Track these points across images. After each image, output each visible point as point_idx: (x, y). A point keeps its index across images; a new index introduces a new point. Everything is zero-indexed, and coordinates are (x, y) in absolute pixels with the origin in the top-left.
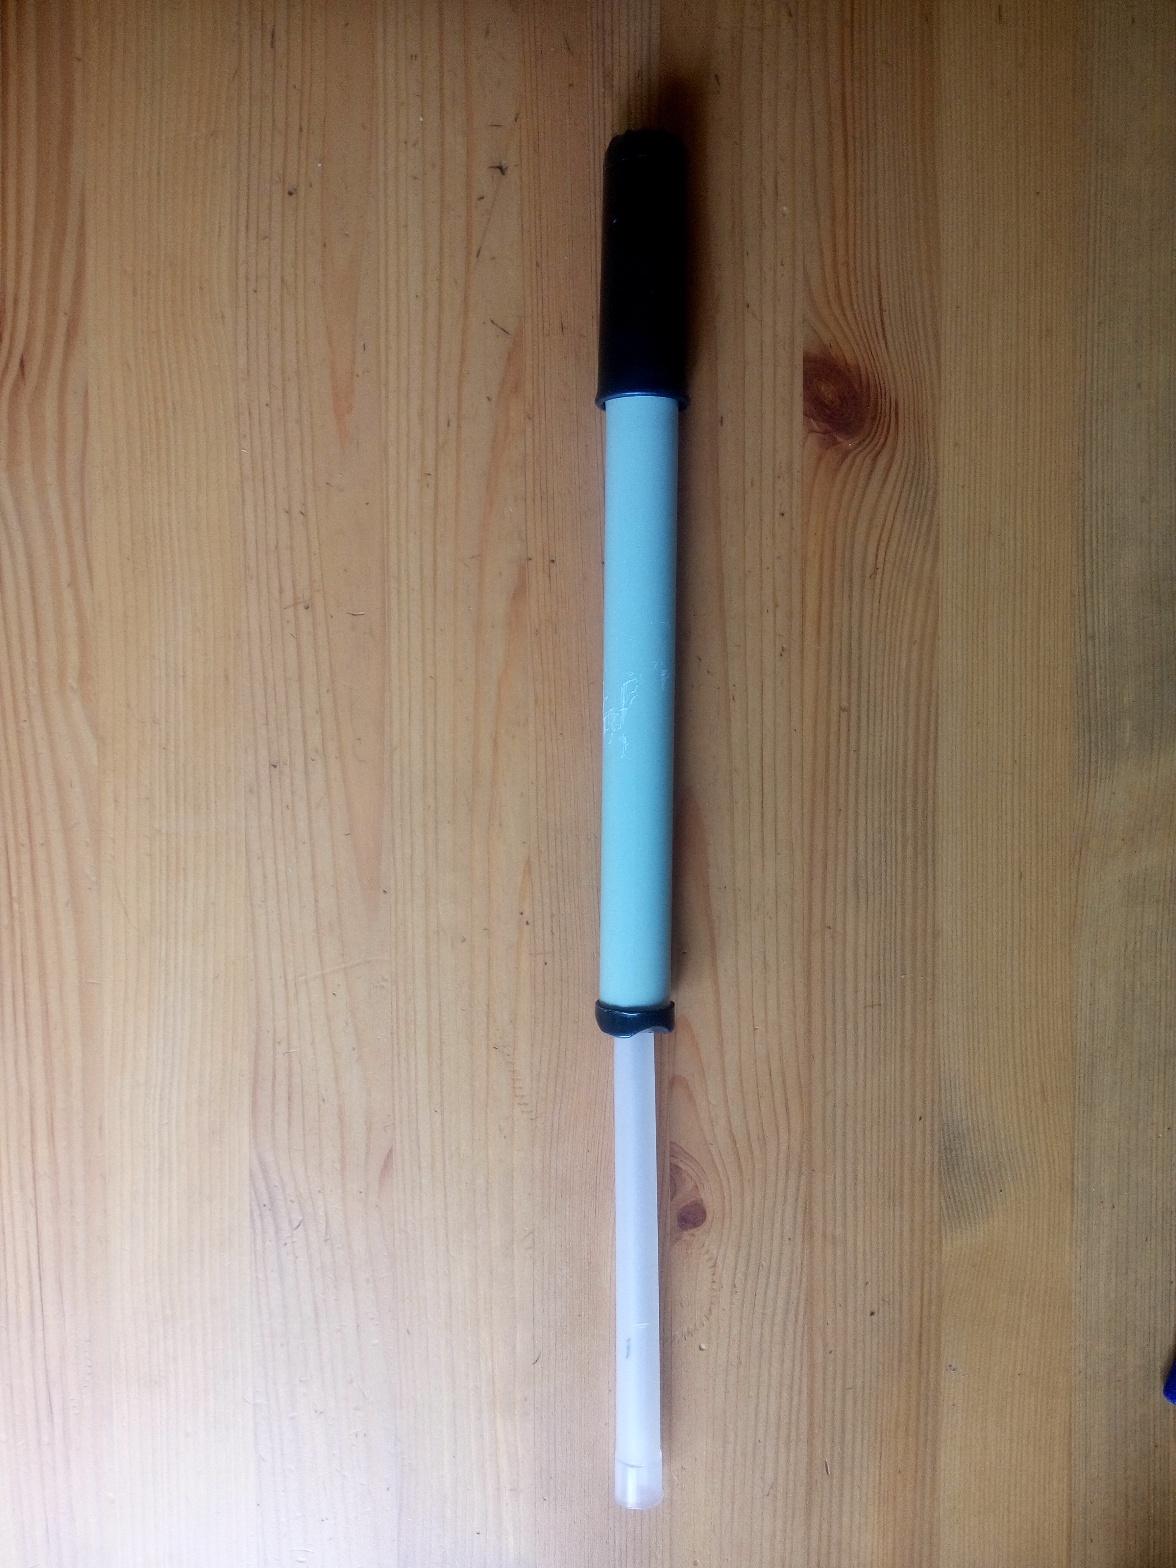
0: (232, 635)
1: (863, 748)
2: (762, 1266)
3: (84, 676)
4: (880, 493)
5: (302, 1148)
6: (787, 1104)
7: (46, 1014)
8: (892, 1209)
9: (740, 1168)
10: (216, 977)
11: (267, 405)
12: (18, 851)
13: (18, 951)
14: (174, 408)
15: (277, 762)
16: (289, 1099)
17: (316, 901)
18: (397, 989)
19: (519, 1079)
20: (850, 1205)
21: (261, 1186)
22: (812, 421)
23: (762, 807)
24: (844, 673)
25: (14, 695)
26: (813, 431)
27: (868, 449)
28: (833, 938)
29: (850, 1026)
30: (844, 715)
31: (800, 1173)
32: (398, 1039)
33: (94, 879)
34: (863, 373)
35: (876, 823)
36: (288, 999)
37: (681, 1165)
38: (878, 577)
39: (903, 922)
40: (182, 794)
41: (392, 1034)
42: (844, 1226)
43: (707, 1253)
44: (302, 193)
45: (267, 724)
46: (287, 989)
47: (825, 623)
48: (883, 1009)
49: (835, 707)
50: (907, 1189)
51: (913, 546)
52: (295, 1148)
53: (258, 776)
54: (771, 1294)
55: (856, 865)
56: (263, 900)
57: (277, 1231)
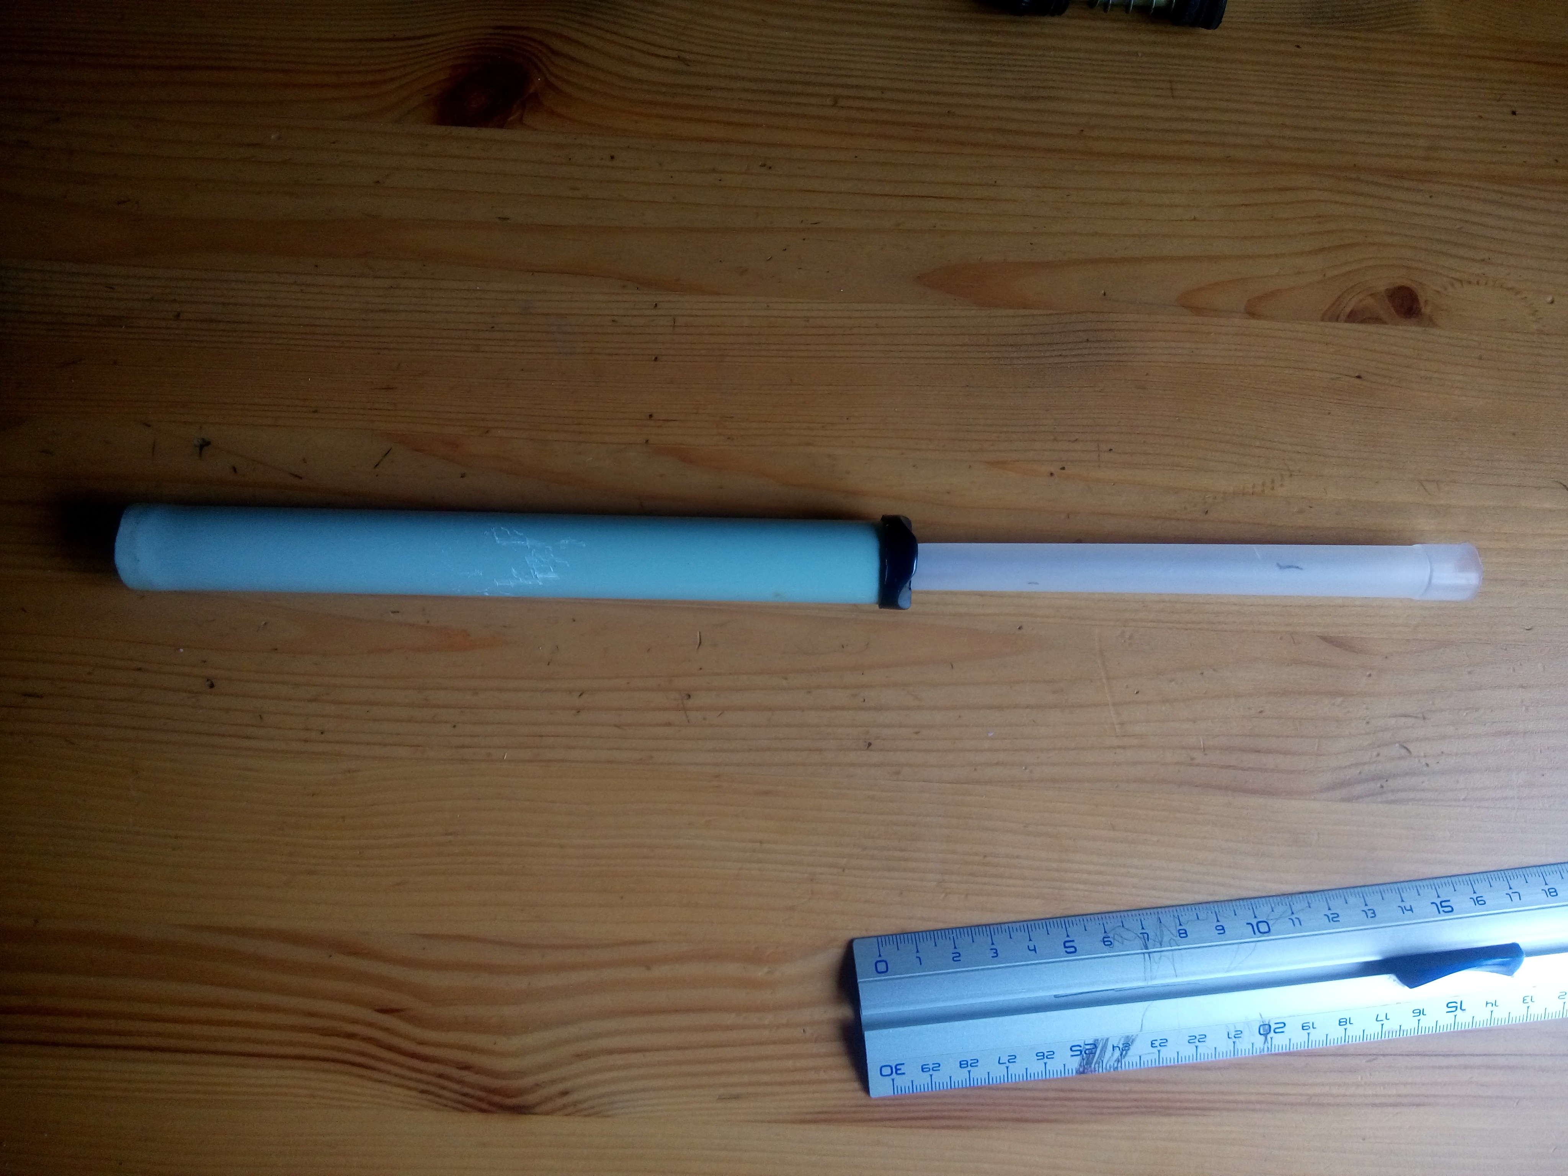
0: (716, 783)
1: (880, 83)
2: (1460, 228)
3: (755, 958)
4: (596, 50)
6: (1281, 189)
8: (1398, 85)
9: (1352, 246)
10: (1113, 828)
11: (454, 726)
14: (450, 834)
15: (865, 742)
16: (1258, 751)
17: (1027, 707)
18: (1133, 620)
19: (1244, 487)
21: (1358, 789)
22: (509, 120)
23: (942, 198)
24: (794, 99)
26: (521, 120)
29: (1194, 115)
31: (1358, 180)
32: (1192, 623)
34: (460, 62)
35: (965, 74)
36: (1141, 747)
37: (1348, 310)
38: (688, 56)
39: (1078, 50)
40: (897, 854)
41: (1186, 629)
42: (1417, 136)
43: (1445, 289)
44: (211, 673)
45: (821, 750)
46: (1130, 747)
47: (738, 118)
50: (1377, 67)
53: (880, 765)
54: (1491, 222)
55: (1013, 98)
56: (1024, 768)
57: (1412, 773)
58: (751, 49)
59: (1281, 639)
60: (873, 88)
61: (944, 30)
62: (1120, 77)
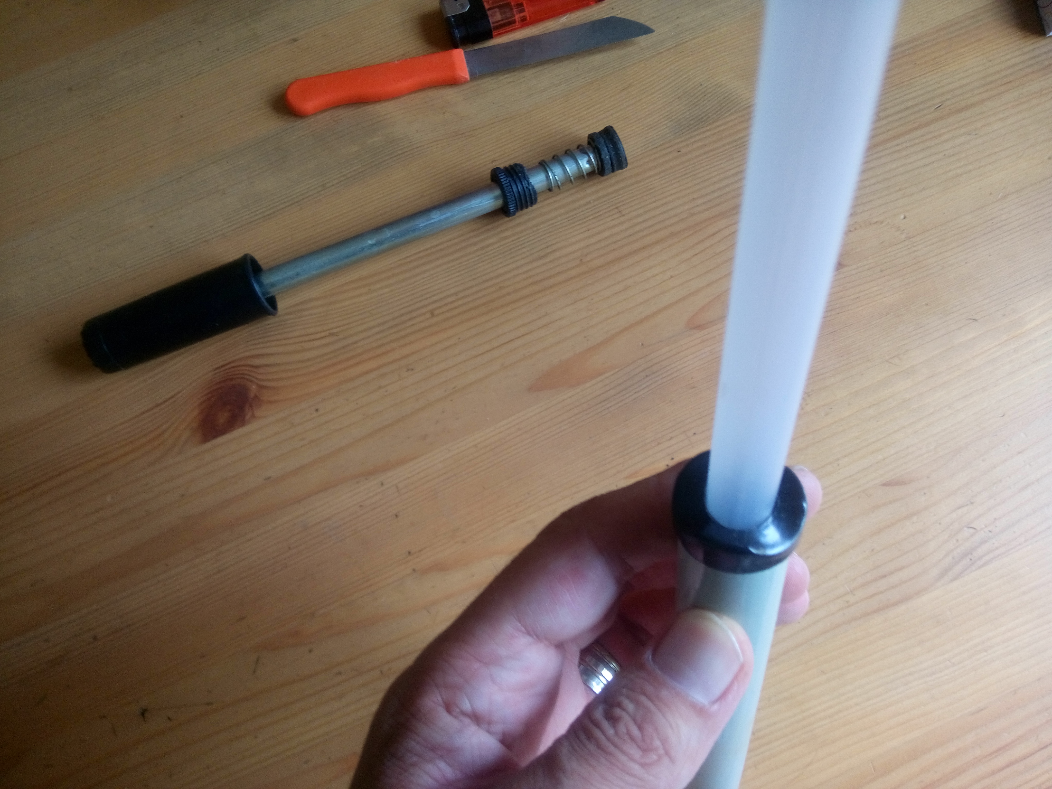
1: (453, 291)
5: (916, 551)
16: (885, 576)
21: (958, 569)
22: (246, 419)
24: (408, 324)
26: (253, 416)
27: (253, 374)
28: (586, 255)
29: (640, 220)
30: (436, 312)
34: (203, 400)
35: (499, 261)
39: (556, 217)
47: (380, 351)
48: (618, 205)
49: (434, 320)
52: (918, 556)
57: (984, 542)
58: (370, 309)
59: (859, 498)
60: (449, 296)
62: (587, 219)
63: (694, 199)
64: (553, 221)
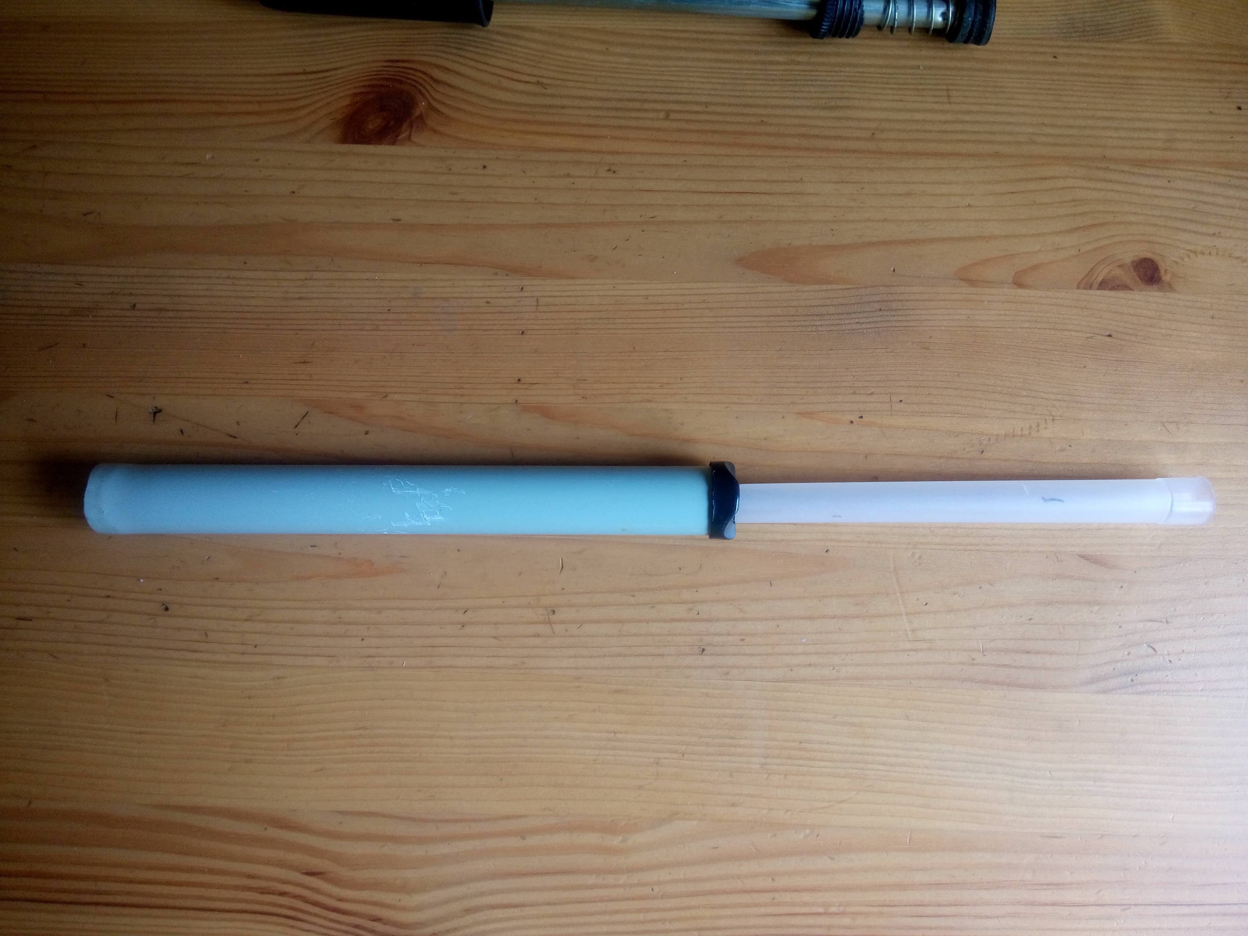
0: (577, 684)
1: (704, 99)
2: (1195, 207)
3: (610, 829)
4: (468, 77)
5: (1078, 642)
6: (1042, 179)
7: (938, 885)
8: (1141, 87)
9: (1102, 225)
10: (907, 718)
11: (363, 640)
12: (779, 904)
13: (876, 909)
14: (361, 728)
15: (700, 648)
16: (1029, 652)
17: (834, 617)
18: (922, 543)
19: (1013, 430)
20: (1137, 124)
21: (1112, 683)
22: (400, 138)
24: (634, 115)
25: (627, 899)
26: (409, 137)
27: (428, 87)
28: (883, 131)
29: (967, 118)
30: (673, 116)
31: (1107, 169)
32: (972, 545)
33: (808, 831)
34: (359, 90)
35: (776, 88)
36: (930, 649)
37: (1100, 279)
38: (544, 81)
39: (870, 66)
40: (728, 741)
41: (966, 550)
42: (1156, 130)
43: (1182, 259)
44: (166, 598)
45: (663, 655)
46: (921, 650)
47: (586, 131)
48: (951, 87)
49: (666, 124)
50: (1122, 72)
51: (519, 49)
52: (1077, 648)
53: (712, 667)
54: (1221, 201)
55: (815, 108)
56: (832, 668)
57: (1157, 669)
58: (598, 74)
59: (1047, 557)
60: (697, 103)
61: (757, 53)
62: (905, 87)
63: (1044, 124)
64: (865, 70)
